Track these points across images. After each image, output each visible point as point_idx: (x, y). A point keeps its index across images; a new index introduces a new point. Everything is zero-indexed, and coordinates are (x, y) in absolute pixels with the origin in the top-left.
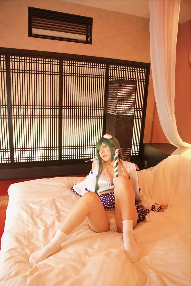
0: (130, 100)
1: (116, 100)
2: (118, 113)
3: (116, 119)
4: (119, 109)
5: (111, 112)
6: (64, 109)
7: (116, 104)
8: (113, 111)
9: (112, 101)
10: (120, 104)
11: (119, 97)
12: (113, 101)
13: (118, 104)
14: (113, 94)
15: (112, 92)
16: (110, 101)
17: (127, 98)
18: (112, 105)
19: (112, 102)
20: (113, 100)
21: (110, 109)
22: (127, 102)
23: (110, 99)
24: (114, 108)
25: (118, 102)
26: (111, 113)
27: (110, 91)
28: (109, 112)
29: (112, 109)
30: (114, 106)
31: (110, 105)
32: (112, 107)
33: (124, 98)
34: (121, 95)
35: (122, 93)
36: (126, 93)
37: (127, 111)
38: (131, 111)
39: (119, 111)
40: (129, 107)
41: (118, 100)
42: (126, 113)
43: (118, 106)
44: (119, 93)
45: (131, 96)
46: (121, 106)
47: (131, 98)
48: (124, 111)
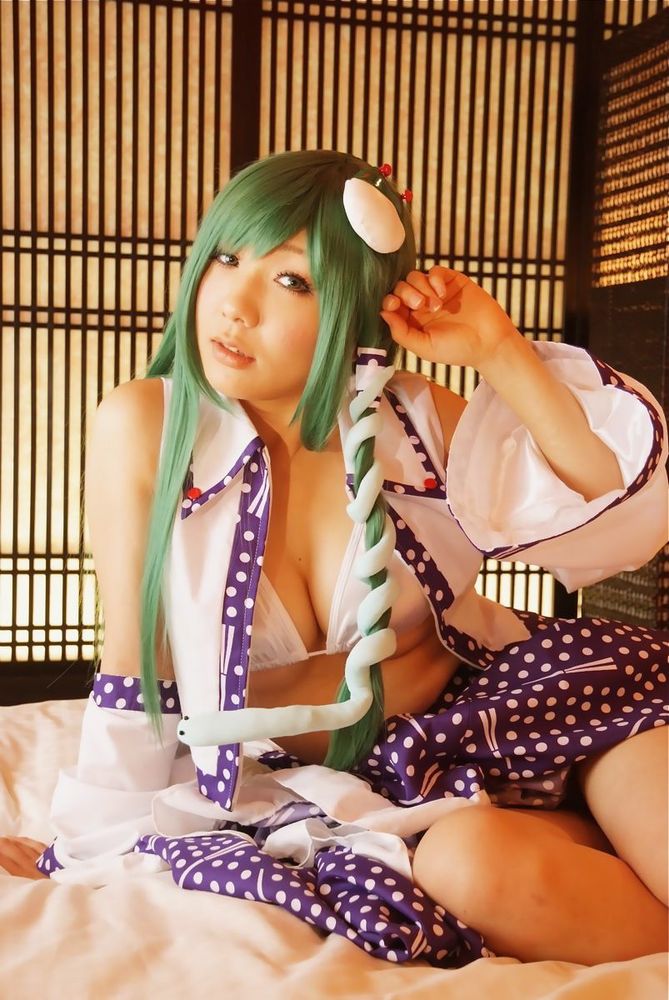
5: (625, 270)
9: (637, 178)
12: (646, 175)
14: (643, 126)
15: (632, 113)
16: (617, 192)
18: (632, 212)
19: (632, 188)
20: (641, 169)
21: (619, 247)
23: (616, 177)
26: (630, 278)
27: (617, 112)
28: (612, 273)
29: (635, 244)
30: (654, 214)
31: (615, 216)
32: (631, 229)
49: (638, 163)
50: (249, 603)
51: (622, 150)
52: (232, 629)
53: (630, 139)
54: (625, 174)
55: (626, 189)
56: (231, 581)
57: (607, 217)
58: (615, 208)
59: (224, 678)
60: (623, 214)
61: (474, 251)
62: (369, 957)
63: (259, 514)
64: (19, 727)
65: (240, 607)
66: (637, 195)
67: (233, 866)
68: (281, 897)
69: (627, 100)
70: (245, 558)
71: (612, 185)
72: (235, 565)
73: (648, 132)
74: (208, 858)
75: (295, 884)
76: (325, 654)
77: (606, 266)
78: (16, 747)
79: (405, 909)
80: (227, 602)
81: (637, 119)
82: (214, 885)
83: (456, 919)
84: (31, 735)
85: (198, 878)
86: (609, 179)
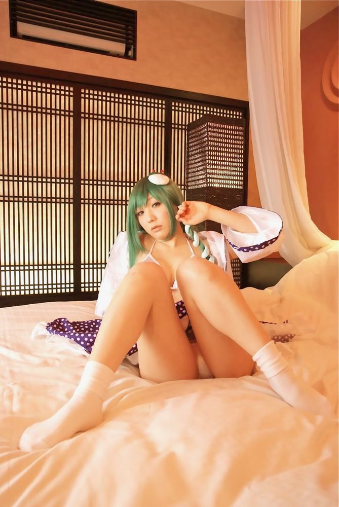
0: (235, 158)
1: (205, 156)
2: (210, 183)
3: (208, 196)
4: (212, 174)
5: (195, 184)
6: (84, 184)
7: (205, 165)
8: (201, 182)
9: (197, 160)
10: (213, 164)
11: (211, 151)
12: (200, 160)
13: (210, 164)
14: (199, 146)
17: (227, 152)
18: (196, 169)
19: (197, 163)
20: (198, 158)
21: (193, 179)
22: (228, 162)
23: (192, 160)
24: (202, 174)
25: (209, 159)
26: (196, 187)
28: (192, 186)
29: (197, 178)
32: (196, 174)
33: (220, 151)
34: (215, 146)
35: (217, 142)
36: (225, 143)
37: (228, 180)
38: (237, 180)
39: (212, 178)
40: (232, 170)
41: (209, 155)
42: (228, 184)
43: (210, 169)
44: (211, 141)
45: (236, 149)
46: (216, 169)
47: (236, 153)
48: (222, 179)
49: (197, 156)
51: (193, 153)
53: (195, 150)
54: (194, 159)
55: (194, 163)
58: (192, 168)
66: (197, 165)
69: (194, 140)
73: (200, 148)
77: (189, 184)
81: (197, 145)
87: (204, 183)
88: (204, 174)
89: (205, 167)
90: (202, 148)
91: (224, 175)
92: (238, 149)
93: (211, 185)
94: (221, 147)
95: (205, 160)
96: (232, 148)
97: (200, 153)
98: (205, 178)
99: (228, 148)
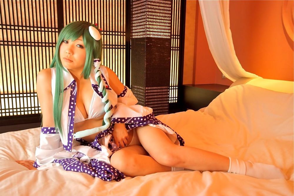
0: (165, 17)
1: (145, 15)
2: (148, 34)
3: (147, 44)
4: (150, 28)
5: (137, 35)
7: (145, 21)
8: (141, 33)
9: (139, 18)
10: (150, 21)
11: (149, 12)
12: (141, 18)
13: (148, 21)
14: (140, 8)
15: (138, 5)
16: (135, 20)
17: (159, 13)
18: (138, 24)
19: (138, 20)
20: (140, 16)
21: (136, 31)
22: (161, 19)
23: (135, 17)
24: (143, 28)
25: (147, 18)
26: (138, 37)
27: (134, 5)
28: (135, 36)
29: (139, 30)
30: (143, 25)
31: (135, 25)
32: (138, 27)
33: (155, 12)
34: (151, 8)
35: (153, 5)
36: (158, 6)
37: (160, 32)
38: (167, 32)
39: (149, 31)
40: (163, 26)
41: (147, 15)
42: (160, 35)
43: (148, 25)
44: (149, 5)
45: (166, 10)
46: (152, 25)
47: (166, 13)
48: (156, 32)
49: (139, 15)
50: (74, 112)
51: (136, 12)
52: (70, 117)
53: (137, 10)
54: (137, 17)
55: (137, 20)
56: (70, 108)
57: (133, 25)
58: (135, 23)
59: (69, 127)
60: (137, 24)
61: (108, 30)
62: (104, 181)
63: (75, 95)
64: (24, 136)
65: (72, 113)
66: (139, 21)
67: (76, 166)
68: (86, 171)
70: (72, 103)
71: (134, 19)
72: (70, 105)
73: (141, 9)
74: (70, 164)
75: (88, 168)
76: (88, 119)
77: (133, 34)
78: (24, 141)
79: (110, 171)
80: (69, 112)
82: (72, 170)
83: (119, 171)
84: (27, 137)
85: (69, 168)
86: (134, 18)
87: (144, 35)
88: (144, 28)
89: (145, 23)
90: (142, 9)
91: (158, 29)
92: (167, 10)
93: (149, 36)
94: (156, 9)
95: (145, 18)
96: (163, 10)
97: (141, 13)
98: (144, 31)
99: (161, 10)
